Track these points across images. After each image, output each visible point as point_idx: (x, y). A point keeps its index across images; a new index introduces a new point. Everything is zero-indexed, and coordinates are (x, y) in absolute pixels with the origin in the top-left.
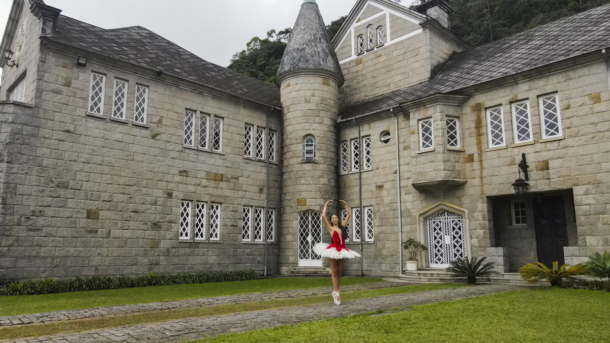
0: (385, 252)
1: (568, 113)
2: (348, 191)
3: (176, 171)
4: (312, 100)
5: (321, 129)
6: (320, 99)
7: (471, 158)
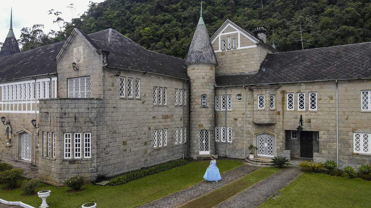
0: (237, 148)
1: (320, 102)
2: (219, 119)
3: (151, 117)
4: (206, 78)
5: (209, 91)
6: (209, 77)
7: (279, 113)
